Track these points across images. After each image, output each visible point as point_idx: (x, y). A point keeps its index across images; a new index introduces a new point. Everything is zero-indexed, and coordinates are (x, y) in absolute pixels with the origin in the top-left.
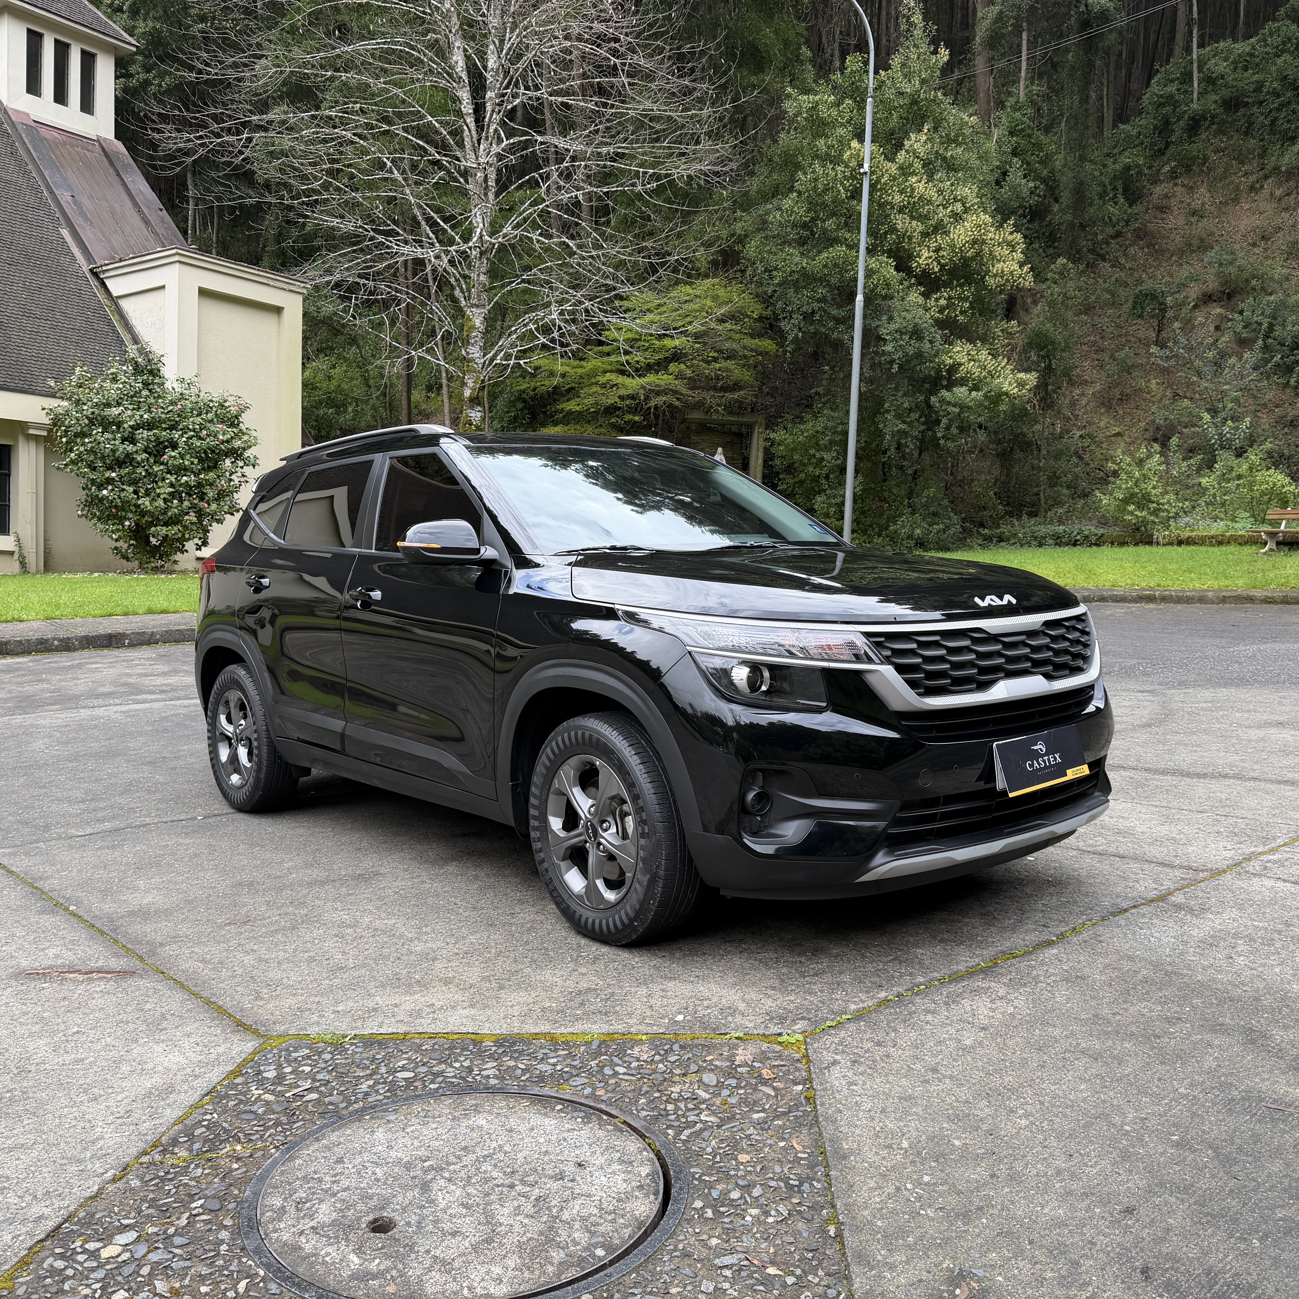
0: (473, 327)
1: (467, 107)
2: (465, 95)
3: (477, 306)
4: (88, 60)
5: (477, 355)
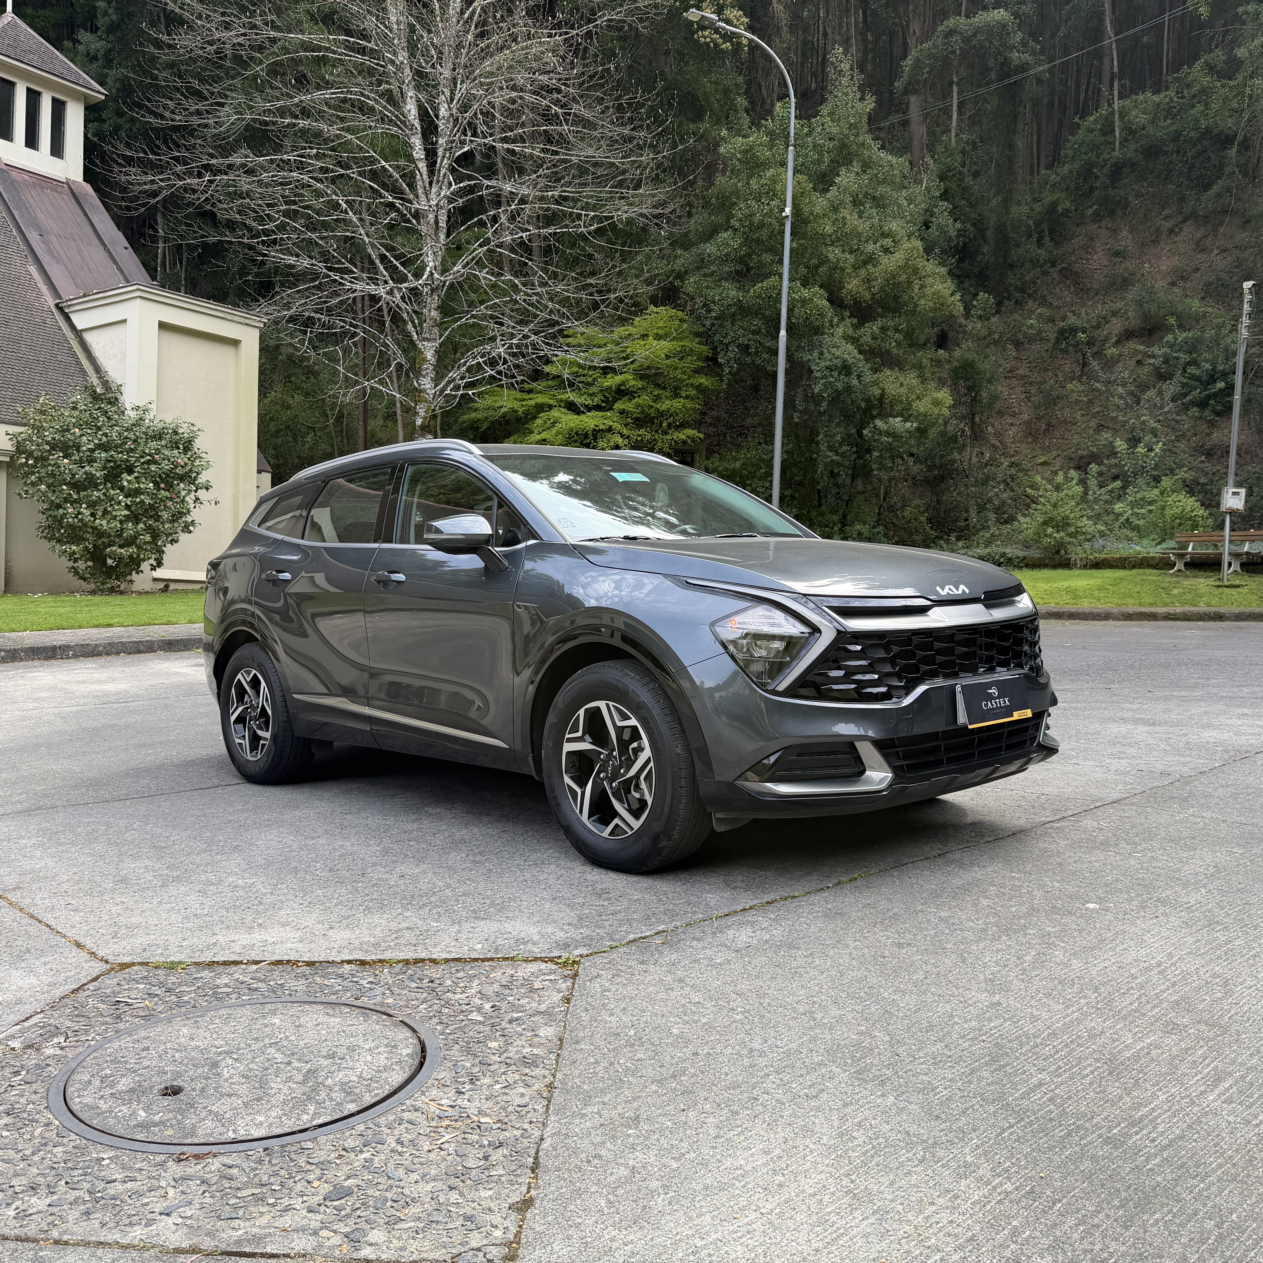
0: (425, 360)
1: (419, 153)
2: (417, 141)
3: (428, 340)
4: (58, 108)
5: (428, 386)
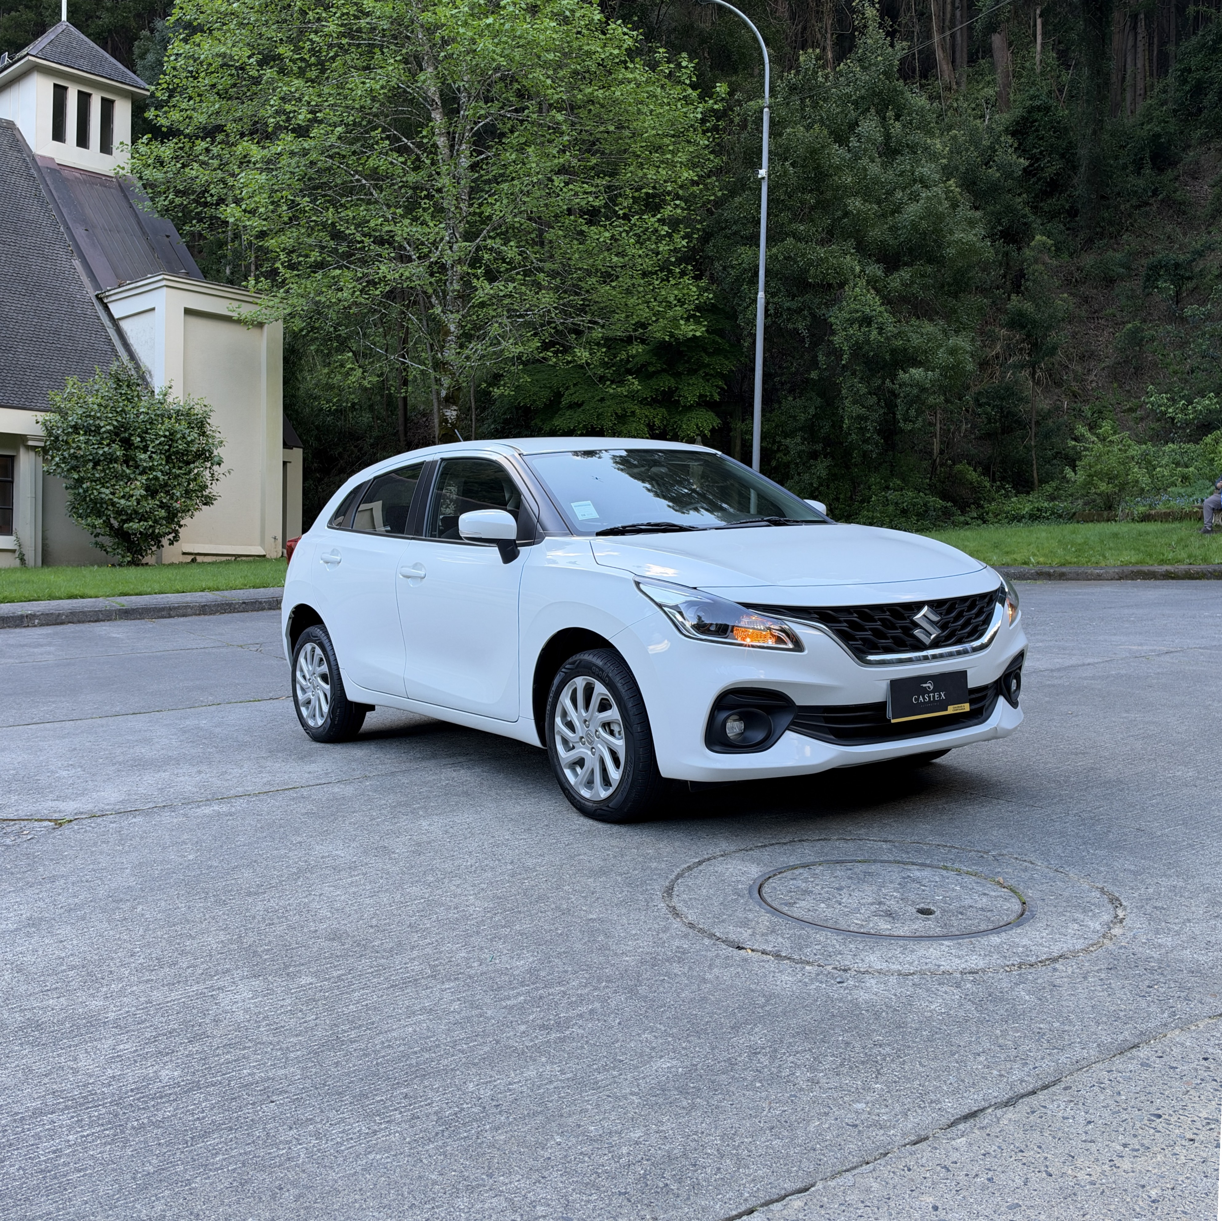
0: (448, 332)
2: (437, 115)
3: (451, 312)
4: (107, 106)
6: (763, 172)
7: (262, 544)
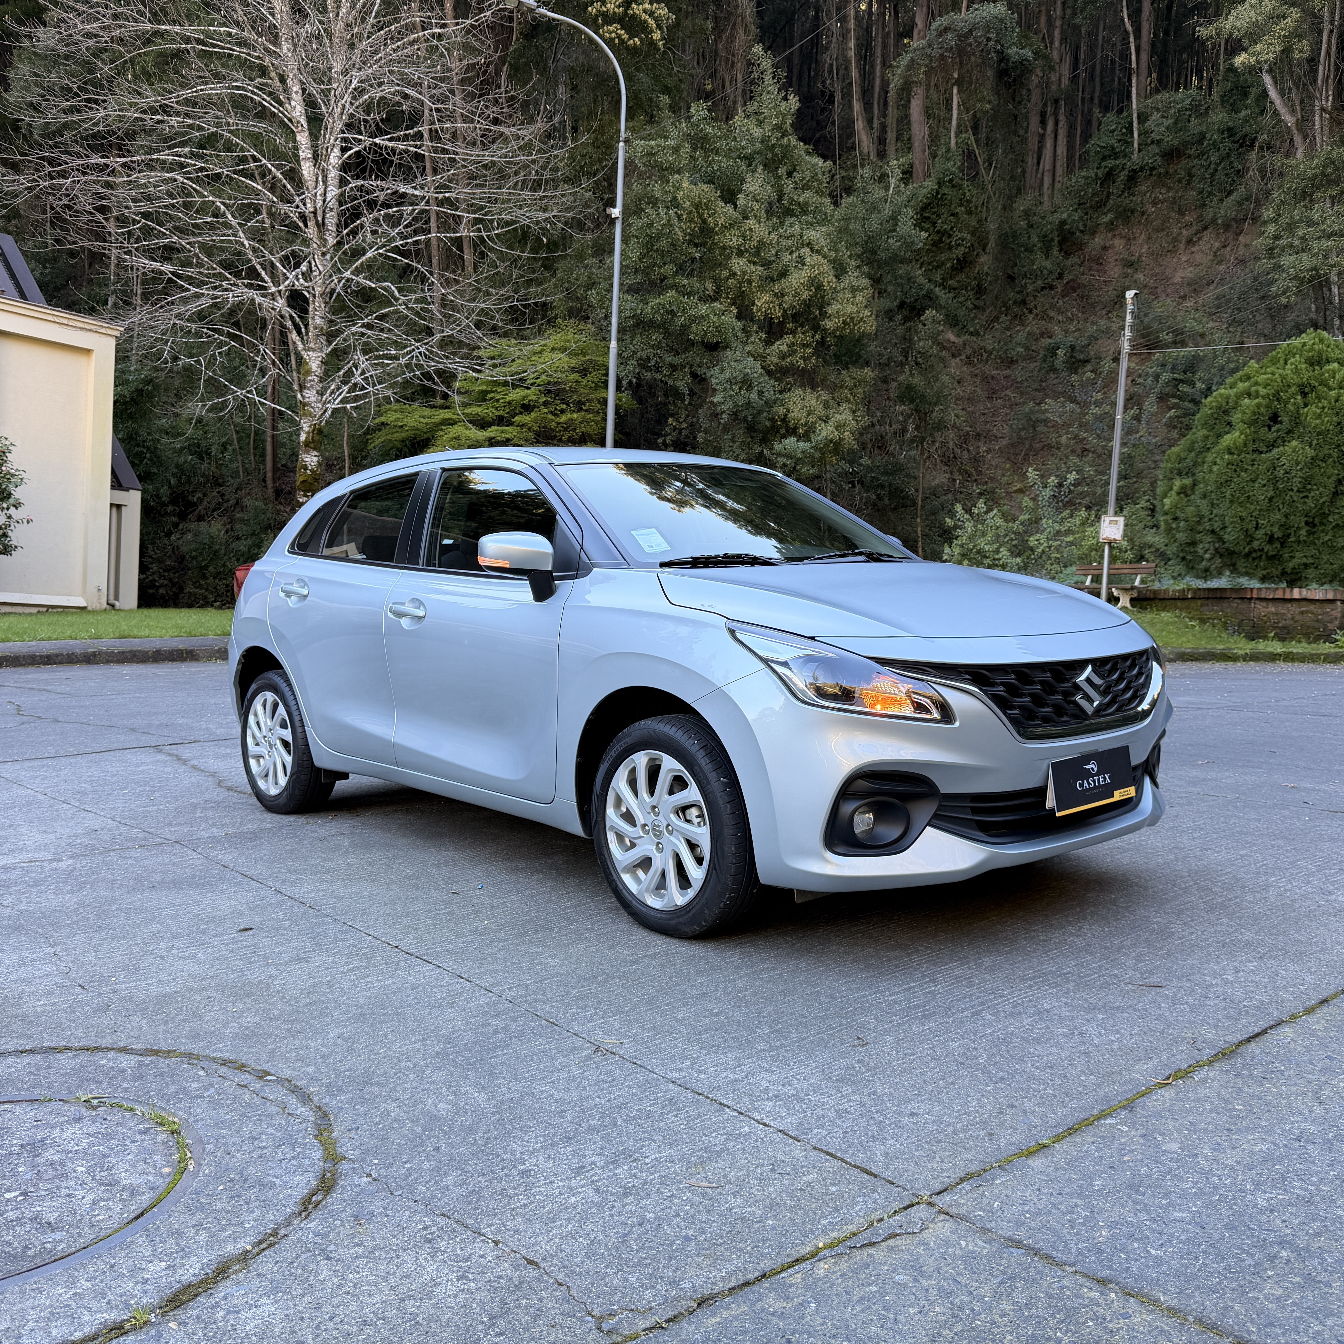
0: (309, 372)
1: (305, 153)
2: (303, 138)
3: (314, 350)
5: (313, 399)
6: (616, 212)
7: (84, 594)
